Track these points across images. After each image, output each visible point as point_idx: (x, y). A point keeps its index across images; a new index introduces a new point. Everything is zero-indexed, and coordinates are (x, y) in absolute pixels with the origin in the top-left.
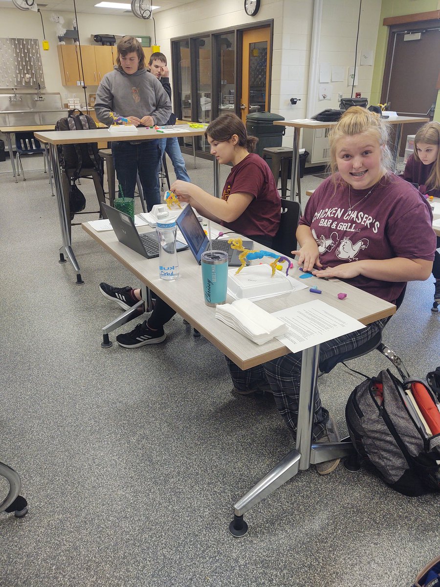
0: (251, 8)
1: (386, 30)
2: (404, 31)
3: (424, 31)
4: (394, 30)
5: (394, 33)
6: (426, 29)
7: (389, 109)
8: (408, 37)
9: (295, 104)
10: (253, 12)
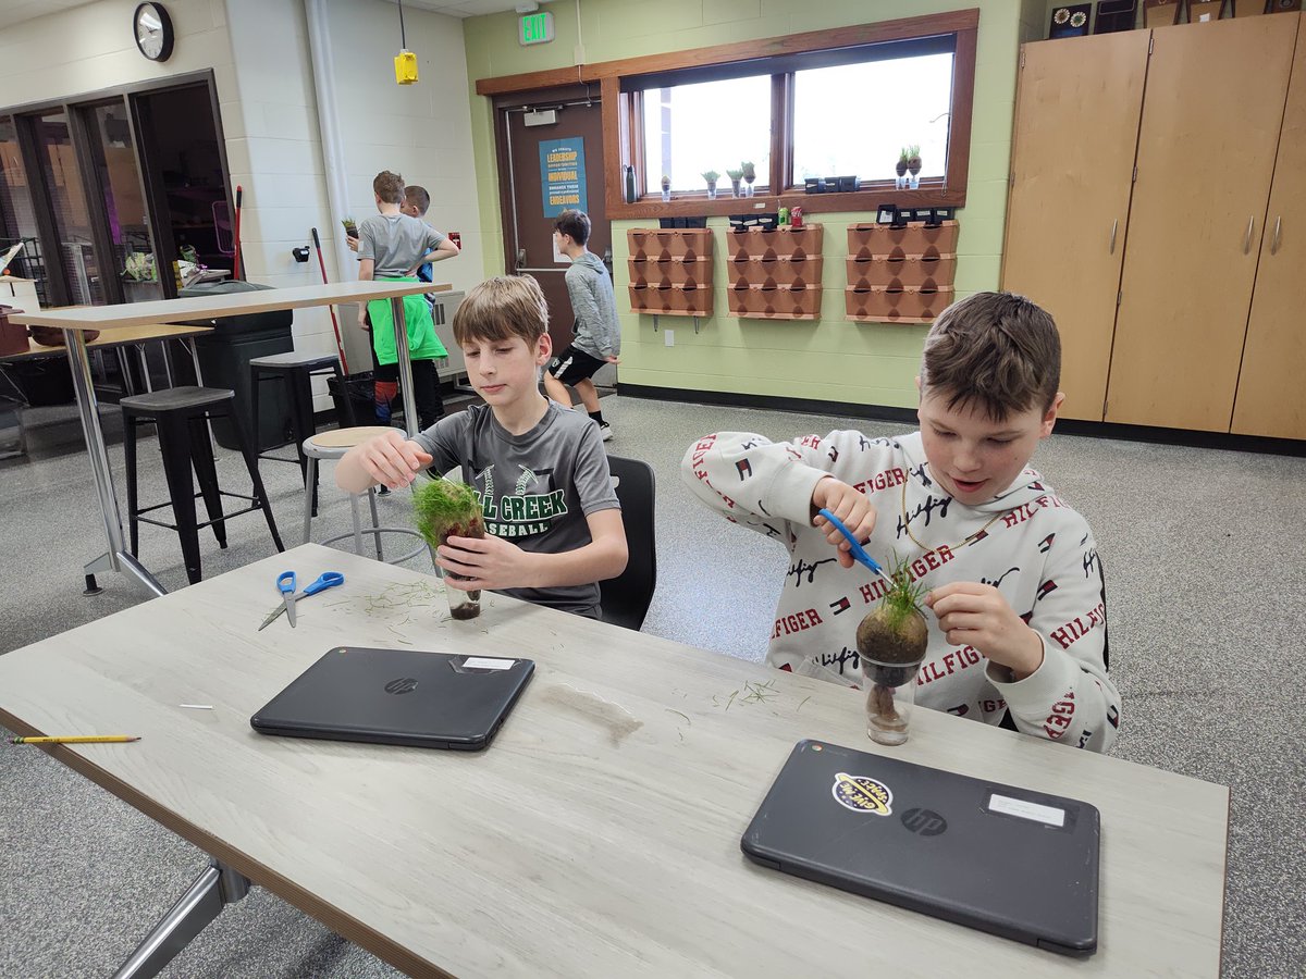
0: (155, 44)
1: (484, 104)
2: (521, 107)
3: (561, 107)
4: (502, 105)
5: (502, 111)
6: (563, 103)
7: (525, 262)
8: (532, 119)
9: (306, 260)
10: (159, 51)
